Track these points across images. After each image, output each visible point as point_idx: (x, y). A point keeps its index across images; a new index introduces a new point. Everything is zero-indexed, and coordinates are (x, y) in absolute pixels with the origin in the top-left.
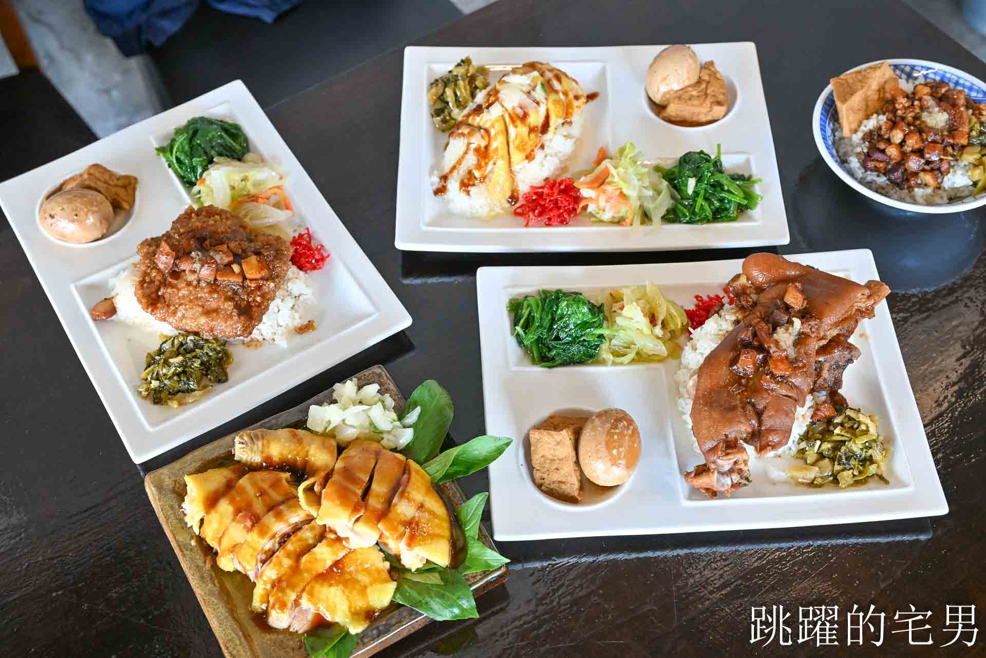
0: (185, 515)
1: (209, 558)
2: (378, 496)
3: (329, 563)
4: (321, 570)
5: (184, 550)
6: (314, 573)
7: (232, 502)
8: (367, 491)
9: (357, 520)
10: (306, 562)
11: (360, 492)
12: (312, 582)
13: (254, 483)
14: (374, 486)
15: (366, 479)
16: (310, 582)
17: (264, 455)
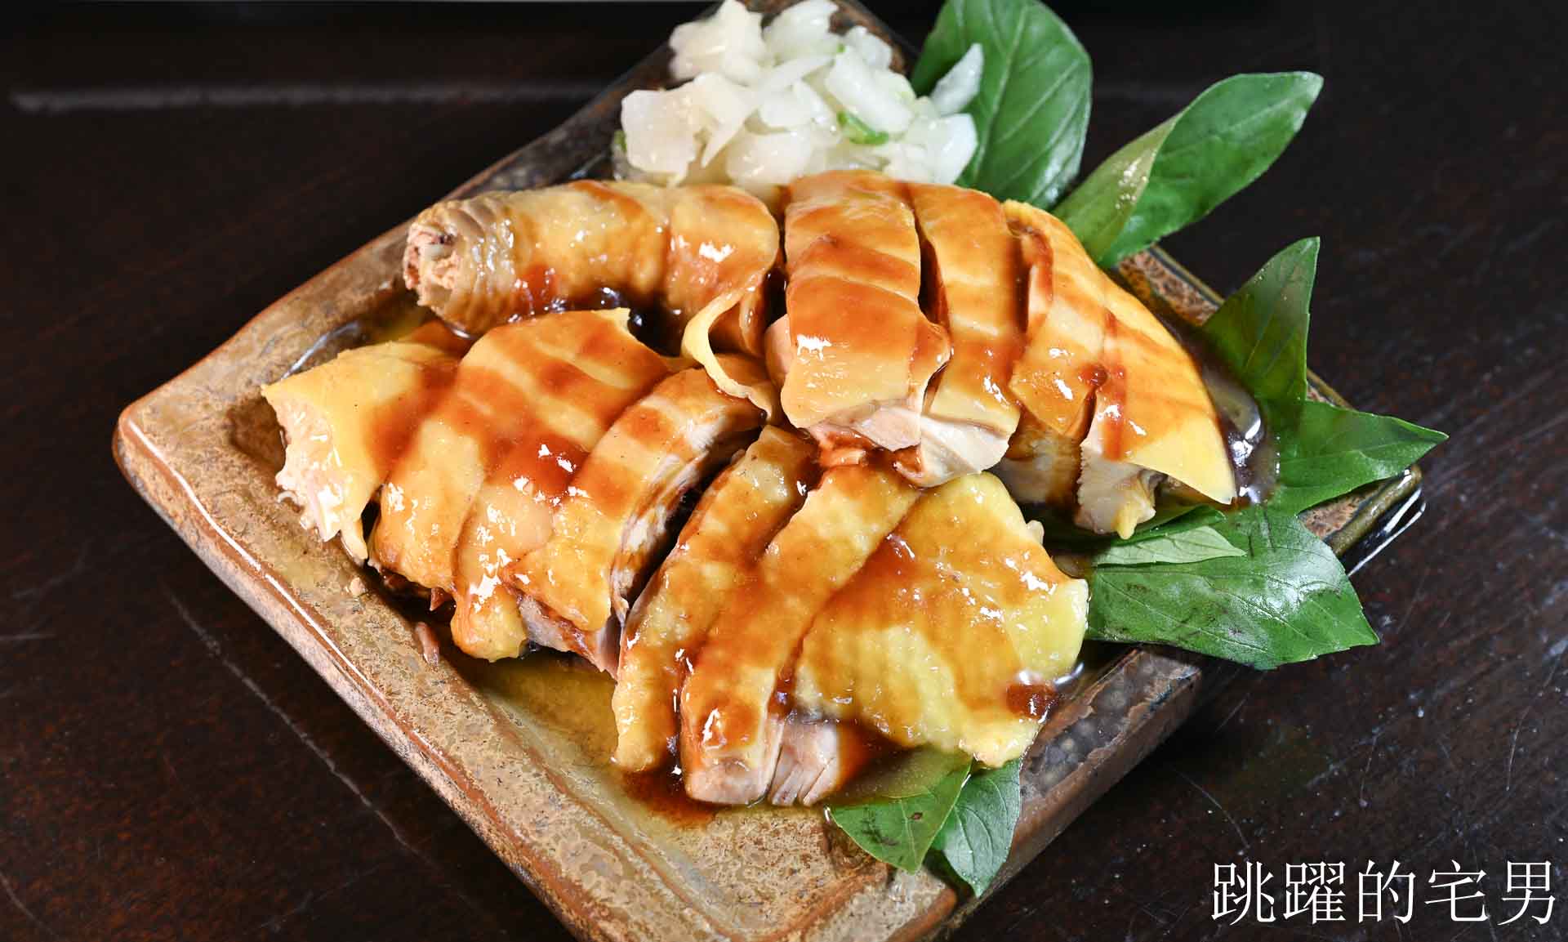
0: (299, 509)
1: (422, 630)
2: (977, 302)
3: (863, 545)
4: (840, 578)
5: (332, 618)
6: (820, 591)
7: (467, 421)
8: (931, 297)
9: (934, 384)
10: (783, 557)
11: (911, 295)
12: (821, 624)
13: (524, 355)
14: (949, 273)
15: (913, 258)
16: (812, 622)
17: (525, 264)
